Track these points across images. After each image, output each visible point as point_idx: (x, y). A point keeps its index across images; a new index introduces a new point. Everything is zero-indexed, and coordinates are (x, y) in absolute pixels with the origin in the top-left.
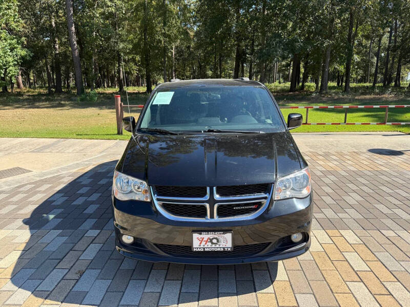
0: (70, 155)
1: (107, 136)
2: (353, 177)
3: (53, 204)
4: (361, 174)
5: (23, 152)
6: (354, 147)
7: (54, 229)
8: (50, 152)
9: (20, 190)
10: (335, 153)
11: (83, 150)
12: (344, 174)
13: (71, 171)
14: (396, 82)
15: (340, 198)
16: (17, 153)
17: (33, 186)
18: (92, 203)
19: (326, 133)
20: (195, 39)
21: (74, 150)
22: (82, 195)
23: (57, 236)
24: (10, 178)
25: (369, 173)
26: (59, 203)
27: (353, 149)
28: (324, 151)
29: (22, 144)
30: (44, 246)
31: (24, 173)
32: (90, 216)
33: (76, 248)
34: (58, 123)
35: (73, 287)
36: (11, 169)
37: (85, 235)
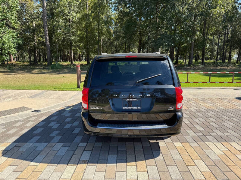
0: (53, 99)
1: (72, 89)
2: (224, 112)
3: (52, 128)
4: (227, 110)
5: (24, 98)
6: (218, 95)
7: (59, 142)
8: (40, 98)
9: (29, 120)
10: (208, 99)
11: (59, 97)
12: (218, 110)
13: (56, 109)
14: (229, 60)
15: (221, 124)
16: (20, 99)
17: (37, 117)
18: (76, 127)
19: (199, 88)
20: (114, 35)
21: (54, 97)
22: (68, 123)
23: (62, 146)
24: (21, 113)
25: (233, 110)
26: (56, 127)
27: (218, 96)
28: (201, 98)
29: (22, 93)
30: (56, 152)
31: (28, 110)
32: (77, 135)
33: (76, 153)
34: (41, 81)
35: (83, 177)
36: (20, 108)
37: (79, 146)
